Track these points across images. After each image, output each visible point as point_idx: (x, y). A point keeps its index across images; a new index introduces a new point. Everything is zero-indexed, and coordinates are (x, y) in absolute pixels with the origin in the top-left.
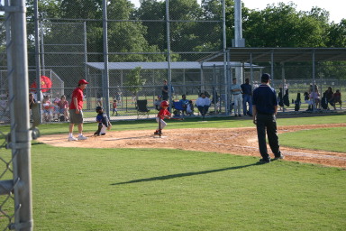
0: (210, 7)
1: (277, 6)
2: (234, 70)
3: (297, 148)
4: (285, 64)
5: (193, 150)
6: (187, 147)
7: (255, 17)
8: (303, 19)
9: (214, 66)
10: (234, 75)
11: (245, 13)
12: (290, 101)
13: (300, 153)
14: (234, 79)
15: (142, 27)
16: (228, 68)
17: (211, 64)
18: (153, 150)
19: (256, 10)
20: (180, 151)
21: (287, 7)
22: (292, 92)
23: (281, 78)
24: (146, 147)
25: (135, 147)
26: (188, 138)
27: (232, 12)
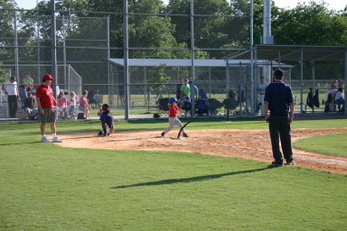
0: (240, 5)
1: (308, 4)
2: (262, 69)
3: (328, 154)
4: (316, 63)
5: (211, 154)
6: (206, 151)
7: (286, 16)
8: (335, 18)
9: (240, 64)
10: (261, 73)
11: (275, 11)
12: (320, 101)
13: (332, 161)
14: (262, 78)
15: (170, 25)
16: (255, 66)
17: (238, 61)
18: (169, 154)
19: (287, 9)
20: (197, 155)
21: (318, 6)
22: (322, 93)
23: (310, 78)
24: (162, 149)
25: (150, 149)
26: (208, 140)
27: (262, 11)
